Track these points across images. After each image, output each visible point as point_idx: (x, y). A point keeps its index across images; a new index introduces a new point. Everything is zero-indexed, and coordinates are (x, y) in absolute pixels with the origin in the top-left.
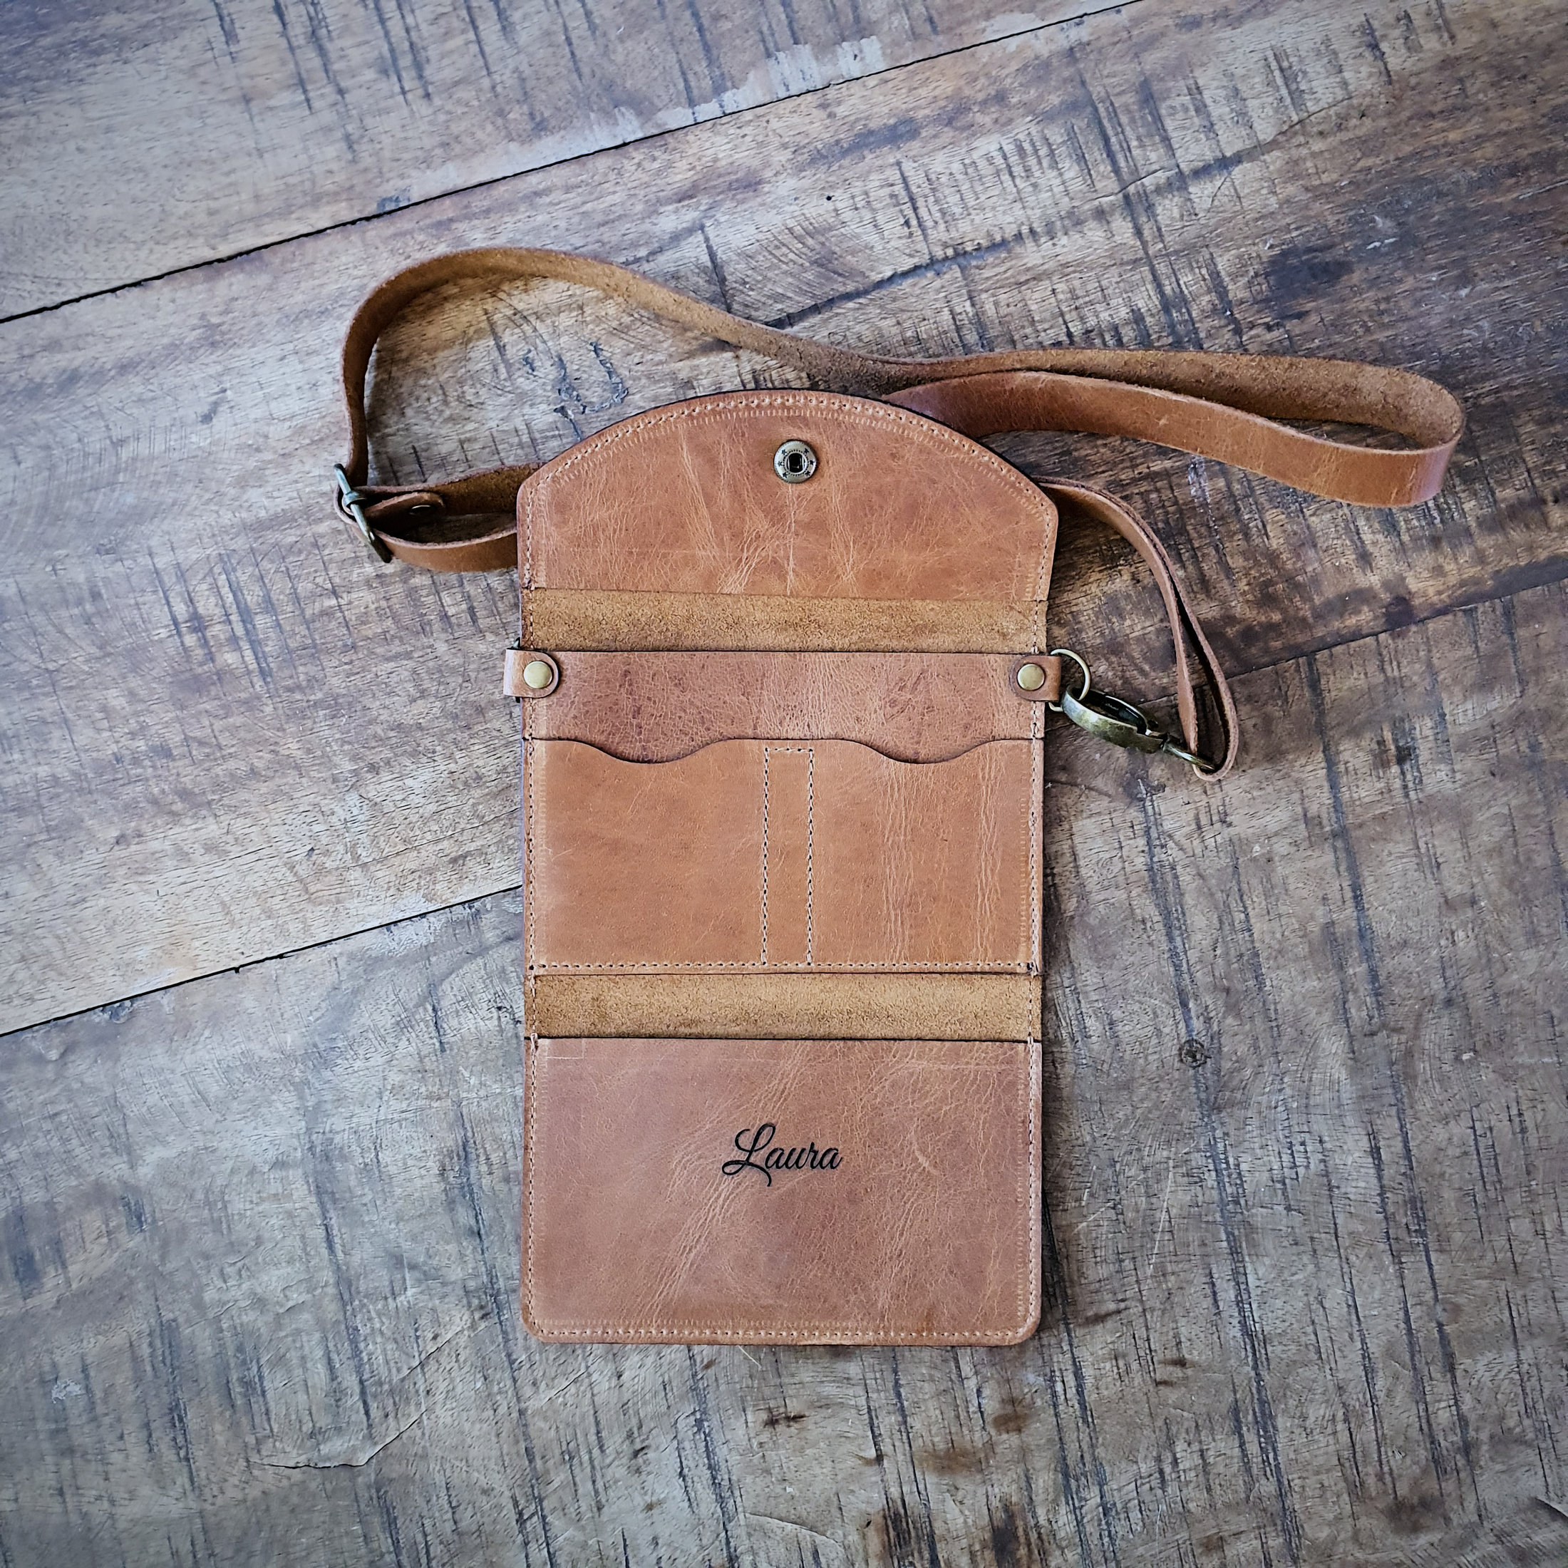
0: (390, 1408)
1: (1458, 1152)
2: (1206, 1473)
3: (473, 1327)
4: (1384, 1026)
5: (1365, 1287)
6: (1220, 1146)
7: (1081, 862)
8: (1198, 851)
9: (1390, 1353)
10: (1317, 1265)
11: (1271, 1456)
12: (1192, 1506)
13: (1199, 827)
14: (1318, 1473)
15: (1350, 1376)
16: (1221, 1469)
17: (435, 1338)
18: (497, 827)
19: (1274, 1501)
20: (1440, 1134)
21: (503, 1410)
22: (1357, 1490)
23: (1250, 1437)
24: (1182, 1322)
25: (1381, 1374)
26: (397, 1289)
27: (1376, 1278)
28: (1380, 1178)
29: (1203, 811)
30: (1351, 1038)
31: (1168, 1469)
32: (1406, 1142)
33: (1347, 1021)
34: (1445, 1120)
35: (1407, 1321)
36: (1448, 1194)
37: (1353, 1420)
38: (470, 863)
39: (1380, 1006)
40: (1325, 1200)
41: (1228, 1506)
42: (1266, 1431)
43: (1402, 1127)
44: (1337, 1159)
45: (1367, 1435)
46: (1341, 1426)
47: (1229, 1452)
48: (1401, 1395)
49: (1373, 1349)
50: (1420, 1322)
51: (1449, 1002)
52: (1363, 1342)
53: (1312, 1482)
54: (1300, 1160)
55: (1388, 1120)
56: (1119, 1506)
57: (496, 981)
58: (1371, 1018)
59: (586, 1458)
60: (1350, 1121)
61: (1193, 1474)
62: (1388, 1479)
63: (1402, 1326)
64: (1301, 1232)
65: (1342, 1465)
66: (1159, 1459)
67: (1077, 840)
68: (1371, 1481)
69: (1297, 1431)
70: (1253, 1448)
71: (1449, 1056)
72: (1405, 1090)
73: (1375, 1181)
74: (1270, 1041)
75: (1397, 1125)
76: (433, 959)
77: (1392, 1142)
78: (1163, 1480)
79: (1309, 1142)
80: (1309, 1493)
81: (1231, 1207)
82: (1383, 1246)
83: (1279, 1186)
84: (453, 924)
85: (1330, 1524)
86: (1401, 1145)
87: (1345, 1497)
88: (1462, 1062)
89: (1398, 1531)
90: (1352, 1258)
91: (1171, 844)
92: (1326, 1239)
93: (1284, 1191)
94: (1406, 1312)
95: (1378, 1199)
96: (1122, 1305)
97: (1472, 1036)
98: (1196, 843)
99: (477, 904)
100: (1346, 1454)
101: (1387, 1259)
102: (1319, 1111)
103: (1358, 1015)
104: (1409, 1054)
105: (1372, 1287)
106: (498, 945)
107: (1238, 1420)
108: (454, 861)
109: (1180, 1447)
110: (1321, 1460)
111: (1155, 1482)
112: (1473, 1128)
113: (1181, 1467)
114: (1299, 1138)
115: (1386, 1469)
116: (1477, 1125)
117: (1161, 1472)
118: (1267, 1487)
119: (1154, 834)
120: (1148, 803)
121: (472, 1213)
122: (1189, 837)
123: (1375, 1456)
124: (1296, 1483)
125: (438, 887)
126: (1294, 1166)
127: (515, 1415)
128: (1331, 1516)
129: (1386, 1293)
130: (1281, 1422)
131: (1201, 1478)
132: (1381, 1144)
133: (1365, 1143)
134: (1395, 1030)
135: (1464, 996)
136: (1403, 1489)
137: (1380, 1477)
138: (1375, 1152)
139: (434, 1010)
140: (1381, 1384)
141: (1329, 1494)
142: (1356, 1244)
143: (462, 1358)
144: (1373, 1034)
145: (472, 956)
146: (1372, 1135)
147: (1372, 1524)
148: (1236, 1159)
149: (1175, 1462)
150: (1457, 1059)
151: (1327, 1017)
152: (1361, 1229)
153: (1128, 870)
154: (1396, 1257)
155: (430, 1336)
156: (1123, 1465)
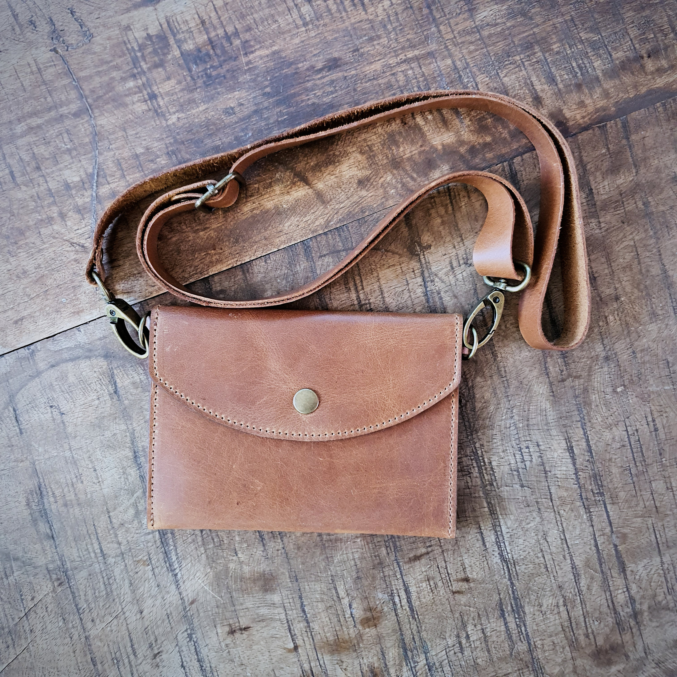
0: (10, 642)
1: (618, 445)
2: (486, 641)
3: (54, 591)
4: (570, 375)
5: (570, 528)
6: (479, 452)
7: (386, 295)
8: (453, 282)
9: (587, 564)
10: (541, 517)
11: (523, 629)
12: (479, 661)
13: (452, 268)
14: (551, 636)
15: (566, 579)
16: (495, 639)
17: (32, 599)
18: (38, 301)
19: (526, 654)
20: (607, 436)
21: (76, 637)
22: (574, 644)
23: (510, 619)
24: (465, 556)
25: (583, 576)
26: (8, 573)
27: (576, 522)
28: (574, 464)
29: (454, 258)
30: (551, 384)
31: (464, 641)
32: (588, 441)
33: (547, 374)
34: (609, 427)
35: (596, 546)
36: (615, 470)
37: (569, 604)
38: (25, 322)
39: (567, 364)
40: (543, 479)
41: (500, 659)
42: (519, 615)
43: (585, 433)
44: (548, 455)
45: (578, 612)
46: (562, 609)
47: (498, 629)
48: (595, 587)
49: (577, 562)
50: (604, 546)
51: (607, 358)
52: (572, 559)
53: (548, 641)
54: (527, 457)
55: (577, 430)
56: (437, 664)
57: (48, 391)
58: (562, 371)
59: (126, 661)
60: (554, 432)
61: (478, 643)
62: (591, 636)
63: (594, 548)
64: (531, 499)
65: (564, 630)
66: (458, 636)
67: (382, 282)
68: (582, 638)
69: (537, 613)
70: (512, 625)
71: (609, 390)
72: (585, 412)
73: (571, 466)
74: (503, 389)
75: (582, 432)
76: (11, 381)
77: (580, 443)
78: (461, 648)
79: (531, 446)
80: (546, 648)
81: (488, 487)
82: (579, 504)
83: (515, 473)
84: (20, 360)
85: (559, 665)
86: (585, 444)
87: (567, 648)
88: (617, 393)
89: (599, 665)
90: (562, 512)
91: (437, 280)
92: (545, 502)
93: (519, 475)
94: (595, 541)
95: (574, 476)
96: (430, 549)
97: (622, 377)
98: (451, 277)
99: (32, 347)
100: (566, 624)
101: (582, 511)
102: (536, 427)
103: (553, 370)
104: (586, 390)
105: (574, 527)
106: (47, 370)
107: (502, 610)
108: (16, 322)
109: (470, 628)
110: (552, 629)
111: (457, 649)
112: (627, 430)
113: (471, 639)
114: (524, 444)
115: (590, 631)
116: (629, 428)
117: (460, 643)
118: (522, 647)
119: (426, 275)
120: (422, 257)
121: (47, 525)
122: (447, 274)
123: (583, 624)
124: (539, 643)
125: (8, 338)
126: (523, 461)
127: (83, 640)
128: (559, 660)
129: (582, 530)
130: (527, 609)
131: (483, 645)
132: (574, 444)
133: (564, 444)
134: (576, 377)
135: (615, 354)
136: (600, 641)
137: (587, 636)
138: (570, 449)
139: (14, 410)
140: (583, 583)
141: (558, 648)
142: (563, 503)
143: (49, 610)
144: (563, 380)
145: (32, 377)
146: (568, 440)
147: (584, 663)
148: (489, 459)
149: (468, 637)
150: (614, 391)
151: (535, 373)
152: (565, 494)
153: (413, 297)
154: (587, 509)
155: (30, 598)
156: (438, 641)
